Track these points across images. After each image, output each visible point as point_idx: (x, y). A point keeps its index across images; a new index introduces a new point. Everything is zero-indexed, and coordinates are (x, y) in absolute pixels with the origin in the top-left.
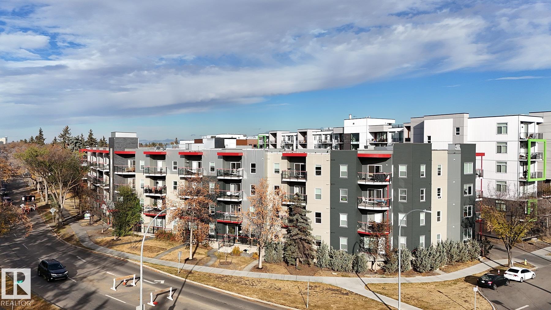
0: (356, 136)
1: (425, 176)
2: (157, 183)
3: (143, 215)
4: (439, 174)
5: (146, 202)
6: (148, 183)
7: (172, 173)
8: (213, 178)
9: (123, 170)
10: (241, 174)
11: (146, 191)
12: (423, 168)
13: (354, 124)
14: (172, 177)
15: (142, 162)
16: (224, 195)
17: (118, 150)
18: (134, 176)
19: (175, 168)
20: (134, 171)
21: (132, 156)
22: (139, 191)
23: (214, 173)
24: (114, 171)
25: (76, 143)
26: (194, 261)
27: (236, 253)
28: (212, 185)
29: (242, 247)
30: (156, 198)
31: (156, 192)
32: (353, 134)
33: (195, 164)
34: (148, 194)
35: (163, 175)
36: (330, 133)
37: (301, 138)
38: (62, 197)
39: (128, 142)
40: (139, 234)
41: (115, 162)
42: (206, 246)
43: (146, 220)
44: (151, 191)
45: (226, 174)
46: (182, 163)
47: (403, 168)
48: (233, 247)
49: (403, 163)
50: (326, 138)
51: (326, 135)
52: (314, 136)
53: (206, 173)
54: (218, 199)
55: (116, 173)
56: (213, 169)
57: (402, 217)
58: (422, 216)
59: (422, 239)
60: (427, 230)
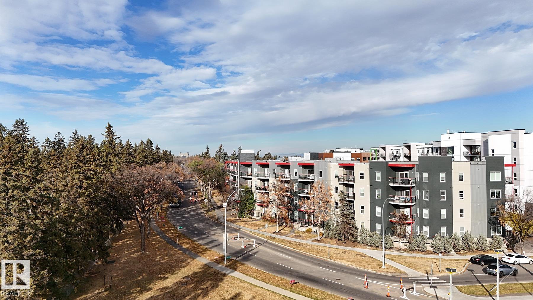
0: (452, 149)
1: (445, 181)
2: (265, 183)
3: (256, 205)
4: (461, 180)
5: (258, 196)
6: (259, 184)
7: (273, 177)
8: (295, 181)
9: (244, 174)
10: (312, 178)
11: (257, 189)
12: (443, 175)
13: (449, 138)
14: (272, 180)
15: (256, 169)
16: (303, 192)
17: (242, 161)
18: (251, 179)
19: (274, 173)
20: (251, 176)
21: (250, 165)
22: (254, 189)
23: (296, 177)
24: (240, 176)
25: (225, 157)
27: (309, 231)
28: (296, 186)
29: (314, 229)
30: (263, 193)
31: (263, 189)
32: (449, 147)
33: (286, 171)
34: (258, 191)
35: (267, 178)
36: (431, 146)
37: (406, 151)
38: (210, 192)
39: (249, 156)
40: (253, 217)
41: (240, 169)
42: (291, 227)
43: (258, 208)
44: (260, 189)
45: (305, 178)
46: (278, 170)
47: (425, 175)
48: (307, 228)
49: (425, 171)
50: (428, 151)
51: (428, 148)
52: (418, 149)
53: (293, 177)
54: (299, 195)
55: (241, 177)
56: (296, 174)
57: (426, 211)
58: (443, 212)
59: (444, 229)
60: (449, 223)
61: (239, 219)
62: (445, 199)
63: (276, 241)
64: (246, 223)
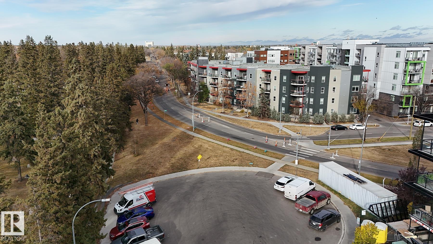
1: (324, 82)
2: (215, 81)
3: (210, 95)
4: (335, 81)
5: (211, 89)
6: (212, 81)
7: (221, 77)
8: (235, 80)
9: (202, 74)
10: (245, 78)
11: (210, 84)
12: (324, 78)
13: (348, 43)
14: (220, 79)
15: (209, 71)
16: (239, 87)
17: (200, 65)
18: (206, 77)
19: (221, 74)
20: (206, 75)
21: (205, 68)
22: (208, 84)
23: (235, 78)
24: (199, 75)
26: (224, 113)
27: (242, 112)
28: (235, 83)
29: (246, 110)
30: (215, 87)
31: (214, 85)
32: (347, 50)
33: (229, 73)
34: (211, 86)
35: (217, 77)
36: (336, 48)
37: (319, 50)
38: (179, 85)
39: (204, 61)
40: (208, 102)
41: (199, 70)
42: (232, 109)
43: (211, 97)
44: (212, 84)
45: (241, 78)
46: (224, 72)
47: (313, 78)
48: (241, 110)
49: (313, 76)
50: (334, 51)
51: (334, 49)
52: (327, 50)
54: (237, 89)
56: (235, 76)
57: (312, 100)
58: (322, 100)
59: (321, 110)
60: (325, 107)
61: (199, 104)
62: (324, 93)
63: (222, 118)
64: (204, 106)
